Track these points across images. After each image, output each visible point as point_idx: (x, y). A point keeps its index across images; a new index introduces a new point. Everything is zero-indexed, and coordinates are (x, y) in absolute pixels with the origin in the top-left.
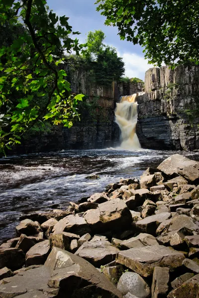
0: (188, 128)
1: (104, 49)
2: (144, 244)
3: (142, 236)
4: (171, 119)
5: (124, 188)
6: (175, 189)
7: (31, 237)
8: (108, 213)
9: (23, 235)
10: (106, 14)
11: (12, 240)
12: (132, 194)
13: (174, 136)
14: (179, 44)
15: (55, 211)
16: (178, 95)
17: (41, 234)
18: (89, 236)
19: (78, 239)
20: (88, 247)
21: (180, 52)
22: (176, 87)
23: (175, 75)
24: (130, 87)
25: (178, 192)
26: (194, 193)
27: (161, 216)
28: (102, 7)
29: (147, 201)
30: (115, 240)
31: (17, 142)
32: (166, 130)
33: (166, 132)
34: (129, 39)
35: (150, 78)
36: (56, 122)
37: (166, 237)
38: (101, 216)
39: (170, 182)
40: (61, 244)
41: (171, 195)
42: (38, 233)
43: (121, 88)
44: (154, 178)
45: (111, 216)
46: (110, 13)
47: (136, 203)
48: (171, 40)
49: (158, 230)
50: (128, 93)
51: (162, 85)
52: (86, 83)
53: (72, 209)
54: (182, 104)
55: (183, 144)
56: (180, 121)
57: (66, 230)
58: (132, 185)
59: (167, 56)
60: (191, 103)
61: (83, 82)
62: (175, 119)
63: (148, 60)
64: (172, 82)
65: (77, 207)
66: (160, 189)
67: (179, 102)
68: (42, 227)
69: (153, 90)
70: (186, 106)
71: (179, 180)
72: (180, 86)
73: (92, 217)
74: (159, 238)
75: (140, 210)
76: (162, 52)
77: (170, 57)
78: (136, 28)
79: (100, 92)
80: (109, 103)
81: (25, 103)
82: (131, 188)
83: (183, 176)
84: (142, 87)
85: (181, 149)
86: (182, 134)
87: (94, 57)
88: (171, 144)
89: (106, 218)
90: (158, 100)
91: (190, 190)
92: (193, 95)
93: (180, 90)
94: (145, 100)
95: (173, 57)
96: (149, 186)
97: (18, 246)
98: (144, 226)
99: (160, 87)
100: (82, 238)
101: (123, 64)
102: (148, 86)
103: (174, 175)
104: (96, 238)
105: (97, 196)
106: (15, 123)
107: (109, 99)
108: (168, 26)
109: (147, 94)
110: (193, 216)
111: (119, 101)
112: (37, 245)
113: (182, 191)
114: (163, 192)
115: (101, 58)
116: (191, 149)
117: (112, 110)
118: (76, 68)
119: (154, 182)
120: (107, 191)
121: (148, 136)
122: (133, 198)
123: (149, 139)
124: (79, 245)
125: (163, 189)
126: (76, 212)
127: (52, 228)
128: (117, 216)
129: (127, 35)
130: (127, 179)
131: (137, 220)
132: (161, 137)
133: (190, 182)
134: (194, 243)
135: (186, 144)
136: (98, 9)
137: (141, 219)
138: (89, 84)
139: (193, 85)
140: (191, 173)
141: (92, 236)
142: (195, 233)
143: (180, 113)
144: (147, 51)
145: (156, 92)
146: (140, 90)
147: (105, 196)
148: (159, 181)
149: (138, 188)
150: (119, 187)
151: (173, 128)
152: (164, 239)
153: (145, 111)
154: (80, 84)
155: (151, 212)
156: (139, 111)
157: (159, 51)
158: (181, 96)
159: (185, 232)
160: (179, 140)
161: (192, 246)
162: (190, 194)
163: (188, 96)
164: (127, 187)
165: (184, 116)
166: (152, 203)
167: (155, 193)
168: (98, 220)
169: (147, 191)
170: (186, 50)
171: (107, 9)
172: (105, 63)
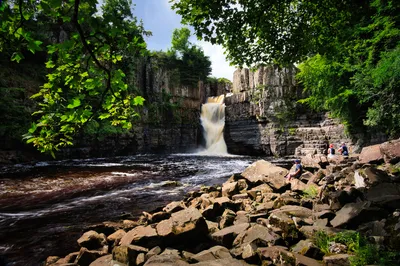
0: (279, 132)
1: (190, 47)
2: (216, 256)
3: (215, 249)
4: (261, 123)
5: (204, 197)
6: (259, 198)
7: (93, 252)
8: (181, 224)
9: (83, 249)
10: (181, 13)
11: (71, 254)
12: (211, 203)
13: (264, 141)
14: (261, 45)
15: (126, 221)
16: (268, 98)
17: (106, 247)
18: (159, 250)
19: (145, 253)
20: (155, 261)
21: (262, 55)
22: (266, 89)
23: (264, 76)
24: (218, 87)
25: (261, 201)
26: (277, 202)
27: (240, 227)
28: (178, 6)
29: (227, 211)
30: (185, 253)
31: (69, 143)
32: (255, 134)
33: (255, 136)
34: (207, 39)
35: (239, 79)
36: (115, 123)
37: (238, 250)
38: (174, 227)
39: (253, 190)
40: (124, 258)
41: (254, 204)
42: (102, 246)
43: (208, 88)
44: (237, 186)
45: (184, 226)
46: (186, 12)
47: (215, 213)
48: (252, 41)
49: (235, 242)
50: (215, 94)
51: (251, 86)
52: (170, 82)
53: (145, 220)
54: (271, 107)
55: (273, 149)
56: (270, 125)
57: (134, 242)
58: (213, 193)
59: (248, 58)
60: (281, 106)
61: (166, 81)
62: (265, 123)
63: (229, 62)
64: (261, 83)
65: (150, 216)
66: (243, 198)
67: (269, 104)
68: (108, 241)
69: (242, 91)
70: (276, 109)
71: (263, 187)
72: (270, 88)
73: (164, 228)
74: (232, 250)
75: (218, 221)
76: (244, 54)
77: (251, 59)
78: (213, 28)
79: (184, 92)
80: (194, 104)
81: (77, 103)
82: (212, 196)
83: (268, 183)
84: (230, 87)
85: (272, 154)
86: (273, 139)
87: (179, 55)
88: (261, 150)
89: (179, 228)
90: (247, 102)
91: (273, 199)
92: (284, 98)
93: (270, 92)
94: (233, 102)
95: (254, 59)
96: (231, 194)
97: (76, 261)
98: (220, 237)
99: (249, 89)
100: (151, 252)
101: (210, 63)
102: (237, 87)
103: (259, 183)
104: (168, 251)
105: (174, 204)
106: (64, 123)
107: (194, 99)
108: (249, 28)
109: (235, 96)
110: (269, 226)
111: (204, 102)
112: (98, 260)
113: (265, 200)
114: (246, 202)
115: (186, 56)
116: (281, 155)
117: (198, 112)
118: (159, 66)
119: (237, 190)
120: (185, 200)
121: (236, 140)
122: (211, 207)
123: (237, 143)
124: (146, 260)
125: (246, 197)
126: (149, 223)
127: (119, 240)
128: (192, 226)
129: (204, 35)
130: (208, 187)
131: (214, 231)
132: (250, 141)
133: (275, 190)
134: (266, 255)
135: (277, 149)
136: (173, 8)
137: (218, 230)
138: (174, 83)
139: (283, 87)
140: (276, 181)
141: (163, 250)
142: (269, 245)
143: (270, 117)
144: (228, 52)
145: (244, 93)
146: (229, 91)
147: (183, 205)
148: (242, 189)
149: (220, 196)
150: (200, 195)
151: (262, 132)
152: (236, 251)
153: (232, 113)
154: (163, 83)
155: (229, 223)
156: (227, 113)
157: (241, 53)
158: (271, 98)
159: (259, 243)
160: (269, 145)
161: (264, 258)
162: (272, 203)
163: (279, 98)
164: (207, 195)
165: (275, 119)
166: (232, 212)
167: (237, 202)
168: (170, 231)
169: (227, 200)
170: (268, 52)
171: (182, 8)
172: (191, 62)
